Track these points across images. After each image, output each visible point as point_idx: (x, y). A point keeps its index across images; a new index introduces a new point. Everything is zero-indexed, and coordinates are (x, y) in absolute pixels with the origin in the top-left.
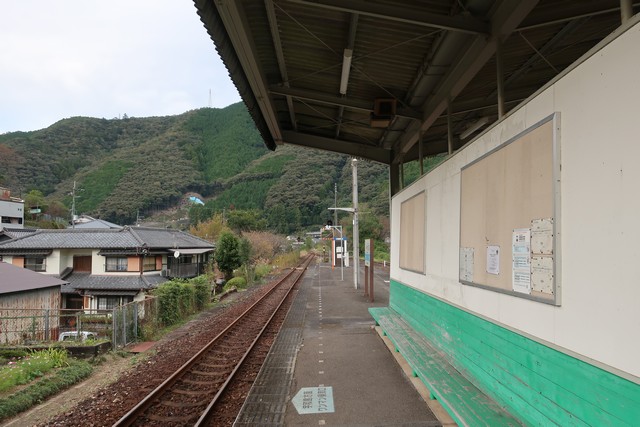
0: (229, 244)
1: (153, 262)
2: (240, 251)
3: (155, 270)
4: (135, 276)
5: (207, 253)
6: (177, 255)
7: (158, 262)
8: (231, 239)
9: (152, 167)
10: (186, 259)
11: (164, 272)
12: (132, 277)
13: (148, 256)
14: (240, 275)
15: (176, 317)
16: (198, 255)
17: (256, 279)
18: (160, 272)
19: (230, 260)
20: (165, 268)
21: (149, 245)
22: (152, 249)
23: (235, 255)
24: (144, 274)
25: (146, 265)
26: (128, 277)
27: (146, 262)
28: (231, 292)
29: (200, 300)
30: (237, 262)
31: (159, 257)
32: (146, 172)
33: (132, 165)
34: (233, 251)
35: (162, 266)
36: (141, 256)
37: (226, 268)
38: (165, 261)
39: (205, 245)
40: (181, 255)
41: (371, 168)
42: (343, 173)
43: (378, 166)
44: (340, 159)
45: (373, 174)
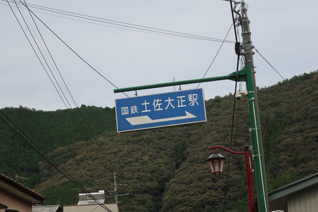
41: (203, 196)
42: (165, 205)
43: (214, 193)
44: (155, 184)
45: (209, 203)
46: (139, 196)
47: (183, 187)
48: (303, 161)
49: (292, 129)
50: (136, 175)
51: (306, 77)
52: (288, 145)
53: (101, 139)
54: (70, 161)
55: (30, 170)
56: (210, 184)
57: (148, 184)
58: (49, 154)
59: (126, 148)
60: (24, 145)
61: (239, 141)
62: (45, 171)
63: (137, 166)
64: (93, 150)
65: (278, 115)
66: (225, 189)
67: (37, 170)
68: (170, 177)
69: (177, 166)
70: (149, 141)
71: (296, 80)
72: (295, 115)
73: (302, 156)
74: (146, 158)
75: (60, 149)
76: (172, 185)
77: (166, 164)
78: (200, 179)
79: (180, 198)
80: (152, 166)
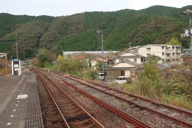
41: (50, 39)
42: (41, 40)
43: (52, 38)
44: (39, 35)
45: (51, 41)
46: (34, 38)
47: (45, 37)
48: (73, 33)
49: (73, 26)
50: (35, 33)
51: (78, 14)
52: (71, 29)
53: (28, 23)
54: (19, 28)
55: (8, 30)
56: (52, 37)
57: (37, 35)
58: (14, 26)
59: (33, 26)
60: (7, 23)
61: (60, 27)
62: (13, 30)
63: (36, 31)
64: (25, 26)
65: (70, 22)
66: (55, 38)
67: (10, 30)
68: (43, 34)
69: (46, 32)
70: (39, 25)
71: (76, 14)
72: (74, 23)
73: (73, 32)
74: (38, 29)
75: (17, 25)
76: (43, 36)
77: (43, 31)
78: (50, 35)
79: (44, 39)
80: (39, 31)
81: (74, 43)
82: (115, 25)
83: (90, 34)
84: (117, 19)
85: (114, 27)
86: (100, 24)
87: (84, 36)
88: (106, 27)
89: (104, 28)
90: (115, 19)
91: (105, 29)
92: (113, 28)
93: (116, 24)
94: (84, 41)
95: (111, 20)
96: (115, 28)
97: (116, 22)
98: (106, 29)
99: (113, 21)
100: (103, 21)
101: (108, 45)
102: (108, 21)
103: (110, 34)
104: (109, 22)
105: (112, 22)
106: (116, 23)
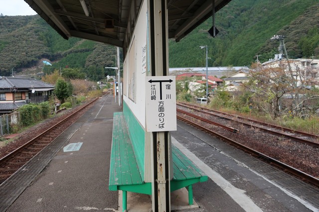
0: (62, 86)
1: (20, 95)
2: (68, 90)
3: (22, 100)
4: (11, 103)
5: (51, 91)
6: (33, 91)
7: (23, 95)
8: (63, 83)
9: (20, 44)
10: (39, 94)
11: (27, 101)
12: (9, 103)
13: (17, 92)
14: (68, 101)
15: (31, 122)
16: (45, 91)
17: (77, 103)
18: (25, 101)
19: (63, 94)
20: (27, 98)
21: (17, 87)
22: (19, 89)
23: (65, 91)
24: (15, 101)
25: (16, 97)
26: (7, 104)
27: (16, 95)
28: (63, 110)
29: (45, 113)
30: (67, 95)
31: (24, 93)
32: (17, 47)
33: (8, 43)
34: (64, 89)
35: (26, 97)
36: (13, 93)
37: (61, 98)
38: (27, 95)
39: (50, 86)
40: (35, 92)
81: (177, 52)
82: (249, 19)
83: (204, 38)
84: (253, 9)
85: (248, 23)
86: (223, 19)
87: (194, 40)
88: (233, 23)
89: (229, 26)
90: (249, 8)
91: (231, 27)
92: (244, 25)
93: (252, 17)
94: (194, 49)
95: (242, 11)
96: (249, 25)
97: (251, 13)
98: (233, 27)
99: (247, 12)
100: (228, 14)
101: (233, 56)
102: (237, 12)
103: (240, 36)
104: (239, 15)
105: (244, 13)
106: (252, 15)
